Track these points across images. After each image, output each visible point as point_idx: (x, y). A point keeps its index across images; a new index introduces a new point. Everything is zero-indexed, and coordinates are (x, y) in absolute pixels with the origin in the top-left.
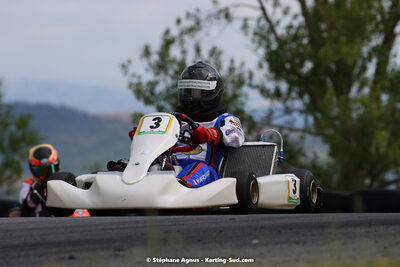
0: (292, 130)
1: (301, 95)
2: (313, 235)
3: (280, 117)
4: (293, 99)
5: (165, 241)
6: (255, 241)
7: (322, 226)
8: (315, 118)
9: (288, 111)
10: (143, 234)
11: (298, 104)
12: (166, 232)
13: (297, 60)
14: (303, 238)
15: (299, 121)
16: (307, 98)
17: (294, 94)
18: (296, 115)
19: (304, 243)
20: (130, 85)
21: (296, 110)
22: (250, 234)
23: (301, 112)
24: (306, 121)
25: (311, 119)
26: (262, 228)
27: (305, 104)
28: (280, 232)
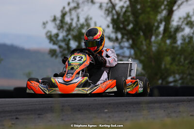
0: (123, 56)
1: (128, 40)
2: (134, 108)
3: (118, 50)
4: (124, 42)
5: (62, 110)
6: (106, 111)
7: (139, 103)
8: (135, 51)
9: (122, 48)
10: (51, 107)
11: (126, 44)
12: (63, 106)
13: (126, 23)
14: (129, 109)
15: (127, 52)
16: (131, 42)
17: (124, 40)
18: (125, 49)
19: (130, 111)
21: (125, 47)
22: (104, 107)
23: (128, 48)
24: (130, 52)
25: (132, 51)
26: (109, 104)
27: (130, 44)
28: (118, 106)
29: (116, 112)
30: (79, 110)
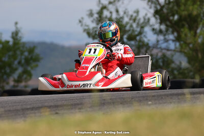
0: (168, 50)
2: (179, 99)
3: (162, 43)
4: (169, 34)
6: (150, 103)
9: (166, 41)
11: (171, 37)
14: (174, 100)
15: (172, 46)
16: (176, 34)
18: (171, 42)
20: (85, 30)
23: (173, 41)
24: (175, 45)
25: (178, 44)
26: (153, 96)
27: (175, 37)
28: (162, 98)
29: (161, 103)
30: (121, 103)
